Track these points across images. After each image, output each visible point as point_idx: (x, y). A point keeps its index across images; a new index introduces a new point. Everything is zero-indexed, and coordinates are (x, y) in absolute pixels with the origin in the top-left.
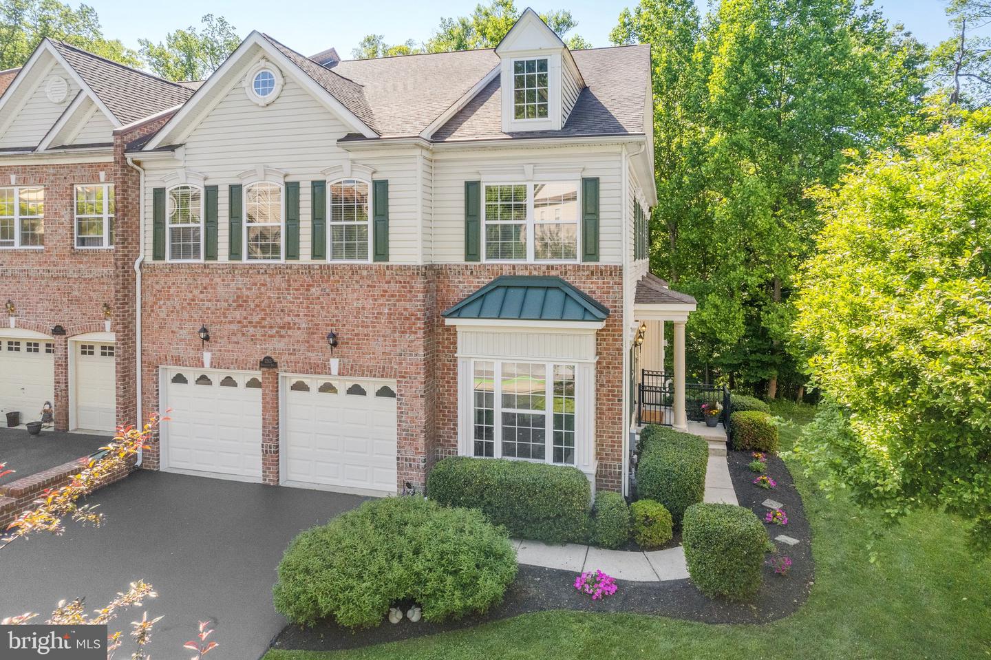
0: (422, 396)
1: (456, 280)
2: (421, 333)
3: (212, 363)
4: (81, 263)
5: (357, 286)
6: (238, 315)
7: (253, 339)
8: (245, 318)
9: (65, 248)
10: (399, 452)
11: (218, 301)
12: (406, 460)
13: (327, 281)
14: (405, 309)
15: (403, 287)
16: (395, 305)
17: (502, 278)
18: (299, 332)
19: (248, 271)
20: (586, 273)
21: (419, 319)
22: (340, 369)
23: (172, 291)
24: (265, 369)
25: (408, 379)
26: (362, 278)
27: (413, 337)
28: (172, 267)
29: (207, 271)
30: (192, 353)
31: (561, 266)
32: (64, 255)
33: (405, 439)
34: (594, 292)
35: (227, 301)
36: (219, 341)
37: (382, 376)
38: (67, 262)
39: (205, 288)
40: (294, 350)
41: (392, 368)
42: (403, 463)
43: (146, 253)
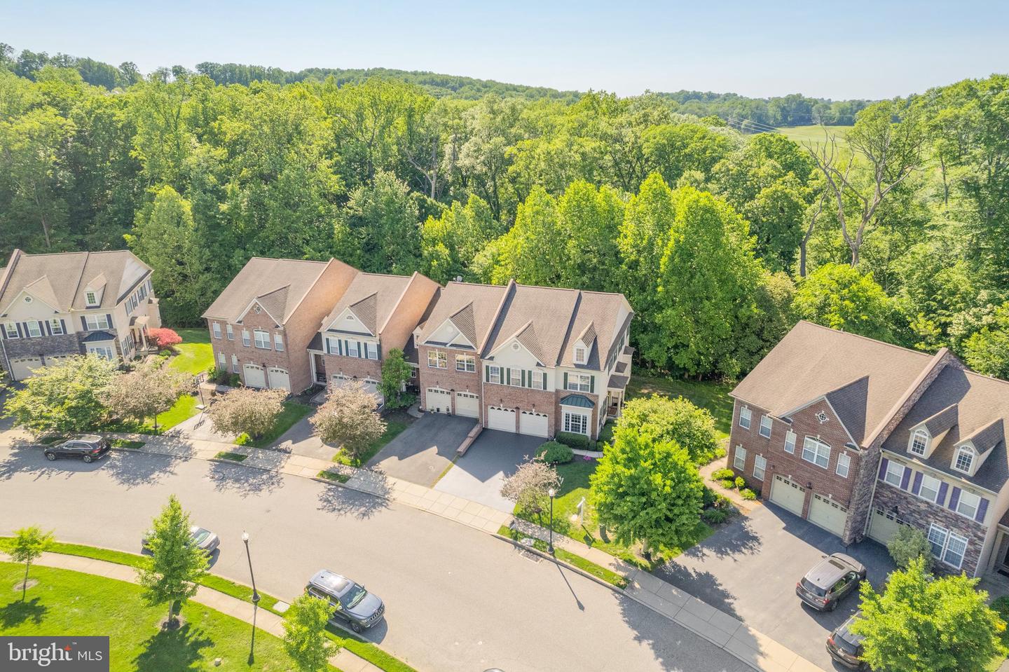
0: (553, 417)
1: (562, 395)
2: (554, 407)
3: (502, 406)
4: (459, 374)
5: (539, 394)
6: (510, 397)
7: (513, 402)
8: (512, 398)
9: (454, 370)
11: (505, 393)
12: (549, 430)
13: (532, 393)
14: (550, 401)
15: (550, 396)
16: (548, 399)
17: (572, 395)
18: (525, 402)
19: (513, 388)
20: (591, 396)
21: (554, 403)
22: (535, 411)
23: (492, 389)
24: (516, 408)
25: (551, 415)
26: (541, 393)
28: (492, 384)
29: (502, 386)
30: (497, 403)
31: (585, 393)
33: (549, 426)
35: (507, 394)
36: (504, 401)
37: (545, 413)
38: (455, 373)
39: (501, 390)
40: (524, 405)
41: (547, 412)
43: (484, 380)
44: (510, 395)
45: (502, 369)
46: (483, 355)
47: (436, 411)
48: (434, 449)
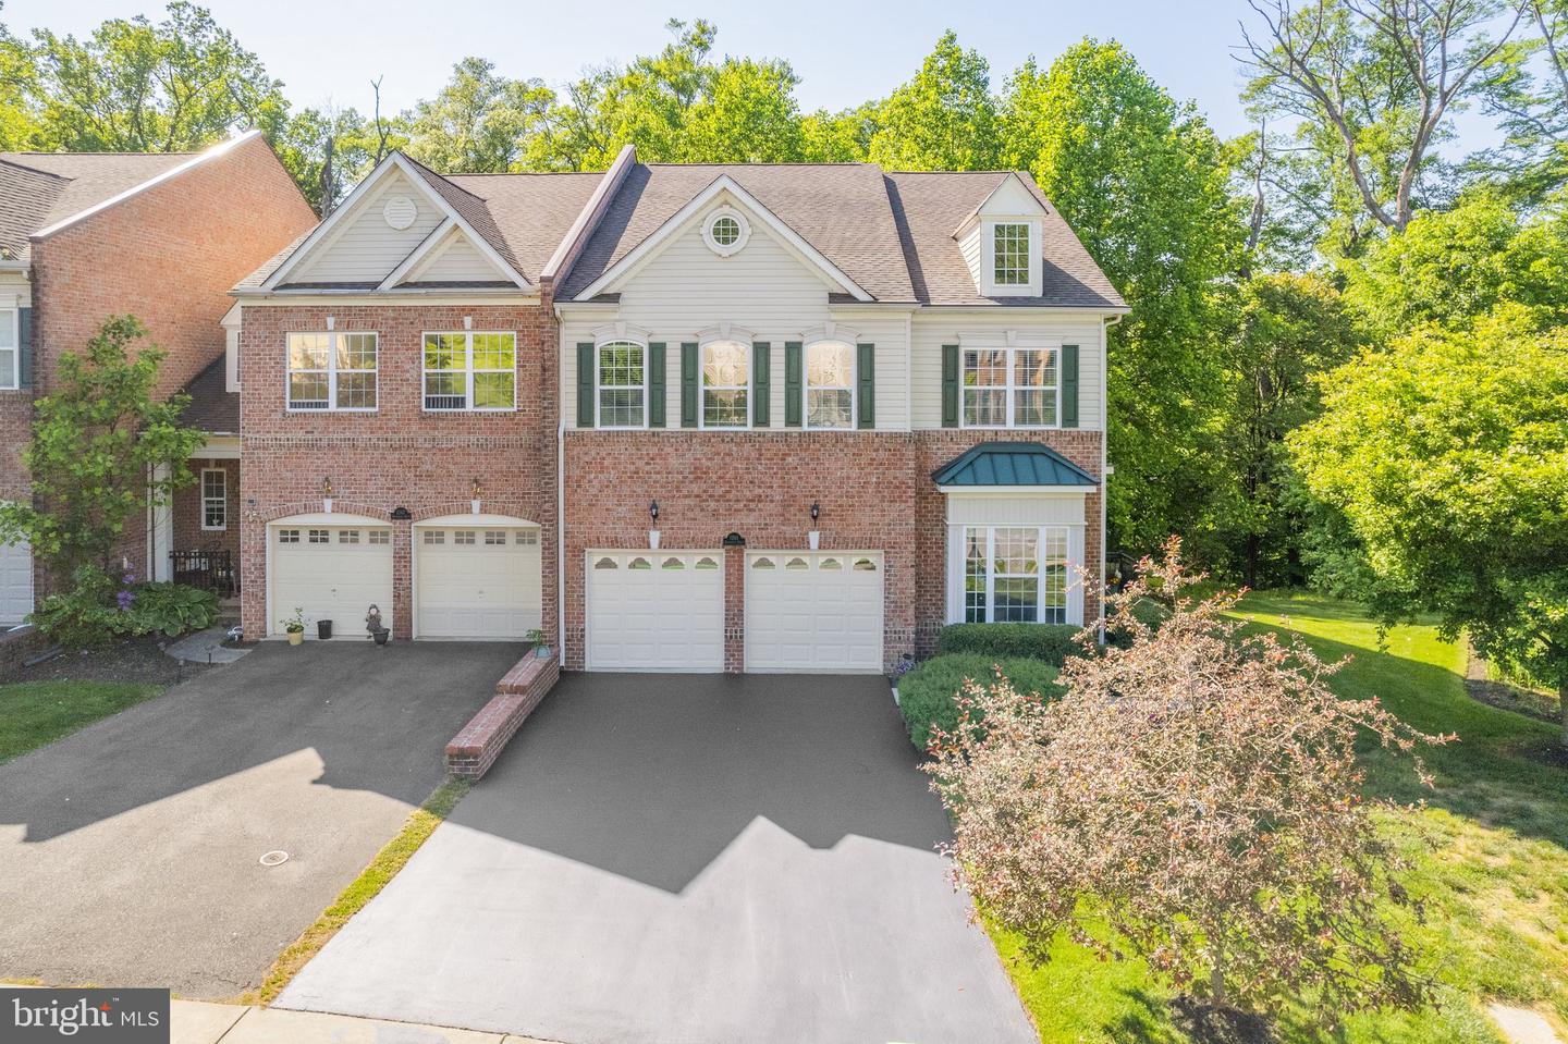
0: (912, 566)
1: (935, 447)
2: (912, 502)
3: (661, 543)
4: (435, 429)
5: (841, 455)
6: (696, 488)
7: (715, 514)
8: (705, 491)
9: (412, 410)
10: (886, 625)
11: (669, 473)
12: (895, 632)
13: (806, 450)
14: (895, 478)
15: (893, 455)
16: (884, 474)
17: (983, 444)
18: (772, 505)
19: (709, 441)
20: (1067, 439)
21: (909, 487)
22: (820, 543)
23: (606, 463)
24: (730, 547)
25: (898, 550)
26: (847, 446)
27: (903, 506)
28: (609, 435)
29: (656, 439)
30: (634, 533)
31: (1043, 431)
32: (409, 420)
33: (893, 611)
34: (1075, 458)
35: (682, 473)
36: (671, 518)
37: (869, 547)
38: (414, 428)
39: (652, 459)
40: (766, 524)
41: (880, 539)
42: (889, 639)
43: (568, 419)
44: (699, 473)
45: (658, 351)
46: (567, 286)
47: (311, 632)
48: (309, 760)
